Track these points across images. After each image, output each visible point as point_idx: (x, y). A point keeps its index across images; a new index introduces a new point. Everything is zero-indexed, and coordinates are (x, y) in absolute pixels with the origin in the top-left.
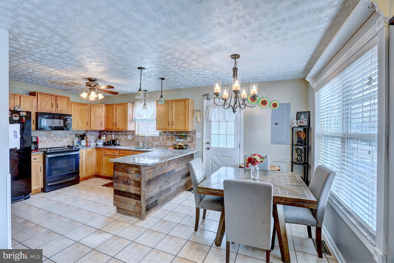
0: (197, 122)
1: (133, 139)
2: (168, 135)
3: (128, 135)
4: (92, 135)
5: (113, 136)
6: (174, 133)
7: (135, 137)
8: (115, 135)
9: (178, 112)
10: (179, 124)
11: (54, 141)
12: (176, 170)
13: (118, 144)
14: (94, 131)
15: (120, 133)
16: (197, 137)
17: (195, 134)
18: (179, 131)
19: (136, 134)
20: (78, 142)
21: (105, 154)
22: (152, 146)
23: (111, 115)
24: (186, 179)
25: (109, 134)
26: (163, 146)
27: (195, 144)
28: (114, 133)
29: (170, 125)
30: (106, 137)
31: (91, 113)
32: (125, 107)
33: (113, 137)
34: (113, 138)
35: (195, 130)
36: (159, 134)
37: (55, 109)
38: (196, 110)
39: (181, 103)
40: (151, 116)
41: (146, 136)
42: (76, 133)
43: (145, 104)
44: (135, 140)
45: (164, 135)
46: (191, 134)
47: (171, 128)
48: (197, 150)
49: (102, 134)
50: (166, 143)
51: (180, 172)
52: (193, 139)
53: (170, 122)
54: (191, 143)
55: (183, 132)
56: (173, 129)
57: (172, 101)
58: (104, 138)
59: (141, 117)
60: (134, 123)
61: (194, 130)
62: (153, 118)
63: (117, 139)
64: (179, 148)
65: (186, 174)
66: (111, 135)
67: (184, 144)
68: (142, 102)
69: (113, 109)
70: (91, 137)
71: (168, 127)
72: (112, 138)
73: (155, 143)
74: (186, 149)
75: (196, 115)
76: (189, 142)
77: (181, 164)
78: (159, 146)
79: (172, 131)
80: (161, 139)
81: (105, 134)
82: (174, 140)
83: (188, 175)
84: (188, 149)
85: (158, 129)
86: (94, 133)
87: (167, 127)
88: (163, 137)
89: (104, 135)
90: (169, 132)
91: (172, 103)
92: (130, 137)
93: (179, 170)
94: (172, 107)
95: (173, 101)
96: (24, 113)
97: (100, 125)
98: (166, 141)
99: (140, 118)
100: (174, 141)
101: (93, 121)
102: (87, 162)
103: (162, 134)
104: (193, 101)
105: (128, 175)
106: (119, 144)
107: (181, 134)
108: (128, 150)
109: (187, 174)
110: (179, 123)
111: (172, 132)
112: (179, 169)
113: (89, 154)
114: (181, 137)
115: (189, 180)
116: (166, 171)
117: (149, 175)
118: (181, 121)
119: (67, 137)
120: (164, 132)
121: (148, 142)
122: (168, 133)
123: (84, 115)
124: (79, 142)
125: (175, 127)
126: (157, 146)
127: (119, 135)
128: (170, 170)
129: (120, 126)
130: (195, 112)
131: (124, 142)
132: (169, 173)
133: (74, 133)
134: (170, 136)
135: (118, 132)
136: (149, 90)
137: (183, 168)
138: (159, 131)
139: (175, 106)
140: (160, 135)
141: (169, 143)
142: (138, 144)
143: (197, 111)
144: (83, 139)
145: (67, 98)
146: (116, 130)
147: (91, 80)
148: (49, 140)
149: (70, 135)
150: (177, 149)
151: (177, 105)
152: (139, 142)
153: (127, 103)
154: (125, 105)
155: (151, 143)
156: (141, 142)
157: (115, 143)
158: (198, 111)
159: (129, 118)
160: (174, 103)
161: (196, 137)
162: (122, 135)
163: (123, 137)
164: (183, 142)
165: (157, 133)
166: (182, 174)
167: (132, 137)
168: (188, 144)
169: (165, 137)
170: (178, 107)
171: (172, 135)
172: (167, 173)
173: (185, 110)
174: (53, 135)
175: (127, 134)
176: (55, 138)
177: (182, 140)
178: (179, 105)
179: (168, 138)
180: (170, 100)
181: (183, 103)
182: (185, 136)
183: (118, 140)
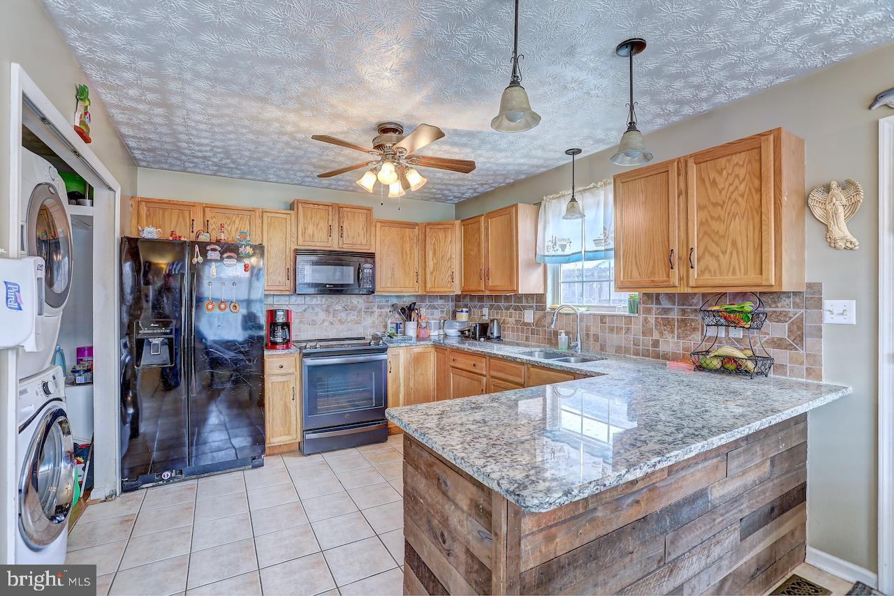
0: (831, 243)
1: (538, 323)
2: (666, 311)
3: (525, 308)
4: (434, 307)
5: (486, 311)
6: (695, 301)
7: (544, 316)
8: (491, 307)
9: (715, 205)
10: (724, 259)
11: (341, 322)
12: (716, 494)
13: (495, 334)
14: (441, 297)
15: (502, 304)
16: (828, 318)
17: (819, 305)
18: (723, 290)
19: (549, 303)
20: (394, 325)
21: (453, 364)
22: (603, 348)
23: (476, 249)
24: (766, 535)
25: (475, 307)
26: (646, 354)
27: (815, 359)
28: (487, 303)
29: (676, 267)
30: (470, 315)
31: (427, 247)
32: (511, 219)
33: (486, 314)
34: (486, 319)
35: (815, 289)
36: (627, 305)
37: (336, 241)
38: (826, 181)
39: (729, 161)
40: (596, 241)
41: (579, 312)
42: (395, 301)
43: (573, 200)
44: (544, 326)
45: (648, 311)
46: (785, 306)
47: (681, 279)
48: (836, 389)
49: (459, 307)
50: (656, 344)
51: (735, 500)
52: (800, 328)
53: (676, 251)
54: (789, 347)
55: (744, 296)
56: (692, 283)
57: (682, 165)
58: (463, 317)
59: (563, 247)
60: (541, 270)
61: (810, 286)
62: (603, 248)
63: (492, 321)
64: (723, 370)
65: (769, 507)
66: (481, 307)
67: (750, 353)
68: (563, 196)
69: (479, 229)
70: (433, 314)
71: (668, 276)
72: (484, 318)
73: (614, 339)
74: (762, 378)
75: (818, 212)
76: (778, 344)
77: (742, 459)
78: (627, 351)
79: (689, 291)
80: (637, 327)
81: (466, 306)
82: (695, 329)
83: (776, 511)
84: (771, 375)
85: (621, 287)
86: (440, 302)
87: (660, 277)
88: (646, 319)
89: (465, 310)
90: (670, 297)
91: (683, 171)
92: (529, 316)
93: (729, 493)
94: (682, 186)
95: (691, 163)
96: (248, 248)
97: (450, 279)
98: (656, 336)
99: (560, 252)
100: (697, 337)
101: (432, 270)
102: (412, 385)
103: (641, 307)
104: (801, 142)
105: (447, 507)
106: (498, 338)
107: (735, 307)
108: (514, 360)
109: (772, 509)
110: (724, 253)
111: (685, 298)
112: (733, 486)
113: (417, 360)
114: (730, 320)
115: (784, 537)
116: (659, 506)
117: (550, 539)
118: (734, 244)
119: (373, 312)
120: (648, 295)
121: (588, 335)
122: (666, 304)
123: (409, 252)
124: (397, 326)
125: (701, 273)
126: (620, 352)
127: (499, 308)
128: (676, 497)
129: (497, 281)
130: (817, 196)
131: (513, 331)
132: (674, 509)
133: (390, 303)
134: (675, 315)
135: (497, 298)
136: (589, 150)
137: (751, 477)
138: (625, 296)
139: (701, 180)
140: (631, 311)
141: (670, 343)
142: (554, 341)
143: (827, 189)
144: (409, 318)
145: (366, 211)
146: (487, 293)
147: (384, 129)
148: (331, 318)
149: (380, 307)
150: (710, 370)
151: (713, 175)
152: (556, 334)
153: (516, 206)
154: (509, 214)
155: (596, 338)
156: (563, 335)
157: (488, 334)
158: (836, 190)
159: (523, 254)
160: (693, 170)
161: (821, 318)
162: (507, 309)
163: (511, 317)
164: (738, 340)
165: (620, 302)
166: (746, 509)
167: (537, 317)
168: (773, 352)
169: (652, 319)
170: (714, 183)
171: (684, 311)
172: (660, 517)
173: (760, 190)
174: (340, 308)
175: (522, 306)
176: (343, 315)
177: (737, 333)
178: (720, 173)
179: (668, 322)
180: (673, 161)
181: (740, 158)
182: (754, 316)
183: (498, 323)
